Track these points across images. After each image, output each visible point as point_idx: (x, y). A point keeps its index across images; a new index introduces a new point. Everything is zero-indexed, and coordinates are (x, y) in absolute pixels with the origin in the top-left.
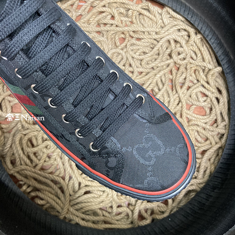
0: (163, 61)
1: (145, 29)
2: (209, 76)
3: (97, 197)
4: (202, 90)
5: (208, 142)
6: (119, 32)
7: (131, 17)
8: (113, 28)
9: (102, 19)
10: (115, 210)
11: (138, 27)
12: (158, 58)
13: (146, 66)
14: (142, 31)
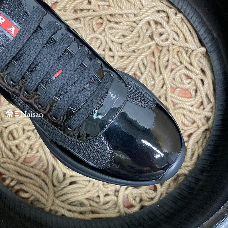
0: (143, 43)
1: (123, 12)
2: (193, 57)
3: (83, 188)
4: (186, 72)
5: (195, 125)
6: (97, 17)
7: (109, 1)
9: (79, 5)
10: (102, 199)
11: (116, 10)
12: (138, 40)
13: (127, 50)
14: (120, 14)
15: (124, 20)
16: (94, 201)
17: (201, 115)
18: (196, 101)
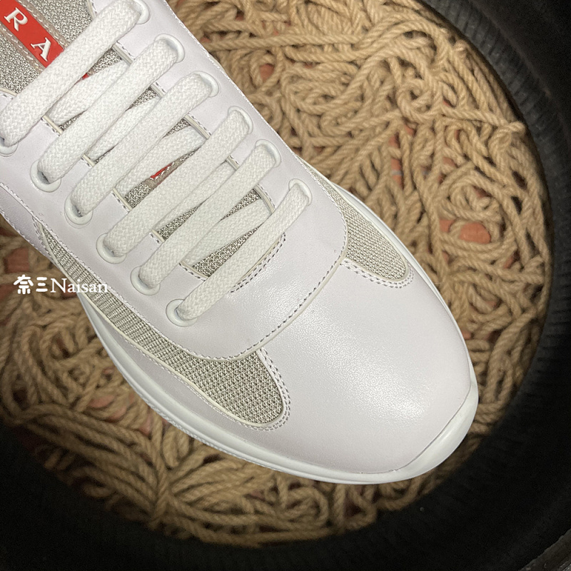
0: (372, 115)
1: (324, 39)
3: (237, 470)
4: (478, 181)
5: (502, 310)
6: (259, 51)
7: (287, 12)
8: (244, 40)
9: (213, 21)
11: (306, 34)
12: (361, 107)
13: (332, 131)
14: (315, 43)
15: (326, 58)
16: (263, 500)
17: (517, 284)
18: (504, 251)
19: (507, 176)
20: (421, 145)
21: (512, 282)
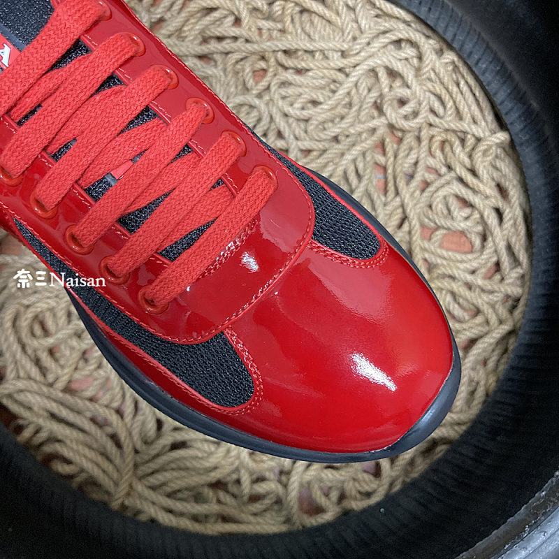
0: (360, 122)
1: (315, 45)
3: (201, 458)
4: (460, 190)
5: (479, 319)
6: (254, 56)
7: (280, 20)
8: (239, 44)
9: (213, 26)
10: (247, 488)
11: (297, 41)
12: (347, 114)
13: (318, 136)
14: (307, 49)
15: (316, 66)
16: (228, 492)
17: (496, 294)
18: (483, 262)
19: (490, 188)
20: (406, 152)
21: (491, 292)
